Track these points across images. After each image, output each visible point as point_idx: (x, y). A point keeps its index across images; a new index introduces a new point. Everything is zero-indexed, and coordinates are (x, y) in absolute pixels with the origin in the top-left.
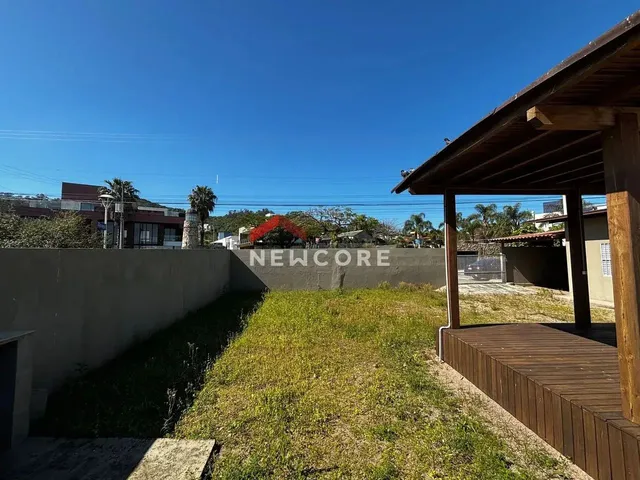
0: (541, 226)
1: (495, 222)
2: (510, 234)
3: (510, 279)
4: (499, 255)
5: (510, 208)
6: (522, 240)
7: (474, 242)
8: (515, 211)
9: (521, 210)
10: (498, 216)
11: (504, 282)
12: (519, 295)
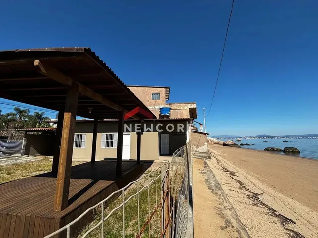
0: (53, 125)
1: (27, 120)
2: (35, 127)
3: (27, 153)
4: (23, 139)
5: (38, 113)
6: (40, 131)
7: (7, 131)
8: (41, 116)
9: (44, 116)
10: (30, 117)
11: (22, 155)
12: (30, 162)
